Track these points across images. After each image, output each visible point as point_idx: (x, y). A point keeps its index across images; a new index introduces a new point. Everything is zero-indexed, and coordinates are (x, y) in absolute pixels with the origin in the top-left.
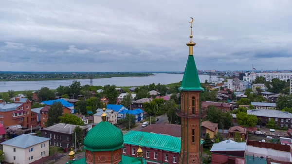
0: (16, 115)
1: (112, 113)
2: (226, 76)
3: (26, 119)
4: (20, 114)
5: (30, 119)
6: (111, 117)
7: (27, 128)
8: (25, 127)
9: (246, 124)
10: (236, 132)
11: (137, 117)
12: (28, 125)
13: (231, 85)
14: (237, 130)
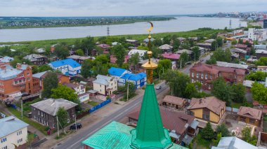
0: (16, 82)
1: (111, 80)
2: (250, 19)
3: (27, 86)
4: (20, 81)
5: (31, 85)
6: (110, 85)
7: (29, 95)
8: (27, 93)
9: (263, 100)
10: (248, 116)
11: (139, 83)
12: (30, 91)
13: (252, 35)
14: (248, 114)
